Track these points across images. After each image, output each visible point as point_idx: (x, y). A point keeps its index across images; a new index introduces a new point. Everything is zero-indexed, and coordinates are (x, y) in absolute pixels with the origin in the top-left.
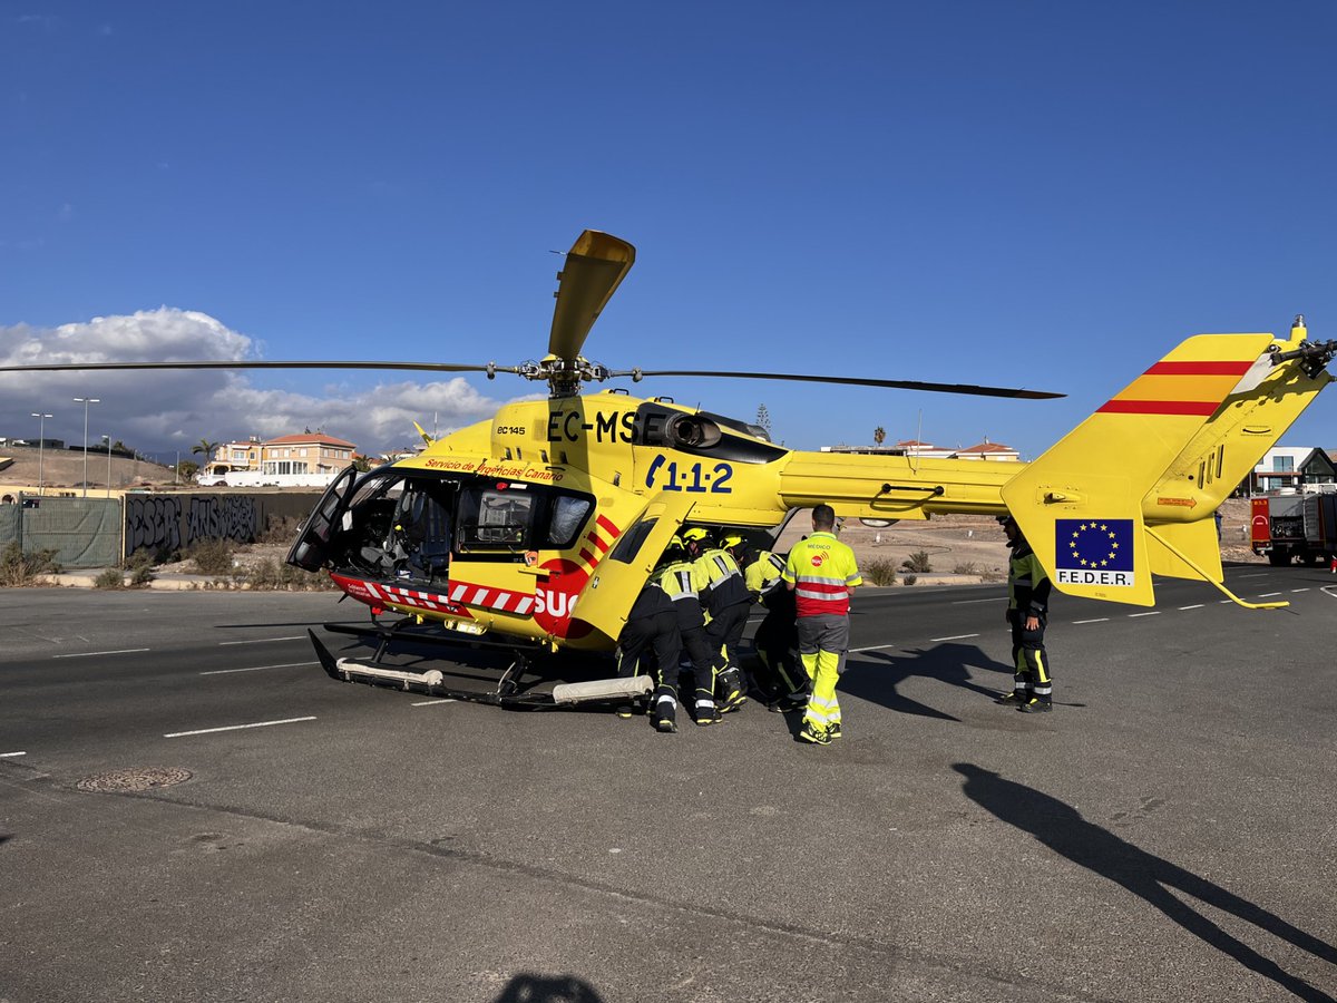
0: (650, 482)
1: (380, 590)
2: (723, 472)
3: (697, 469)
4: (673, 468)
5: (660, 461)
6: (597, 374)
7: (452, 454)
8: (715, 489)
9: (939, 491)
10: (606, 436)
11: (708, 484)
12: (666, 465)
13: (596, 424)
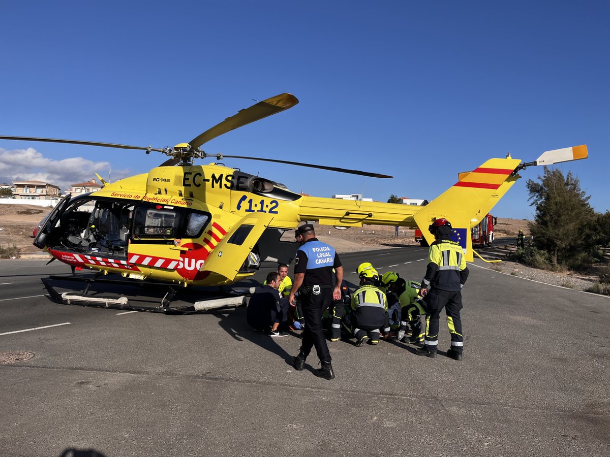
0: (239, 207)
1: (82, 258)
2: (274, 204)
3: (262, 202)
4: (250, 201)
5: (244, 198)
6: (202, 155)
7: (122, 190)
8: (271, 212)
9: (370, 215)
10: (217, 185)
11: (267, 210)
12: (247, 200)
13: (211, 180)
